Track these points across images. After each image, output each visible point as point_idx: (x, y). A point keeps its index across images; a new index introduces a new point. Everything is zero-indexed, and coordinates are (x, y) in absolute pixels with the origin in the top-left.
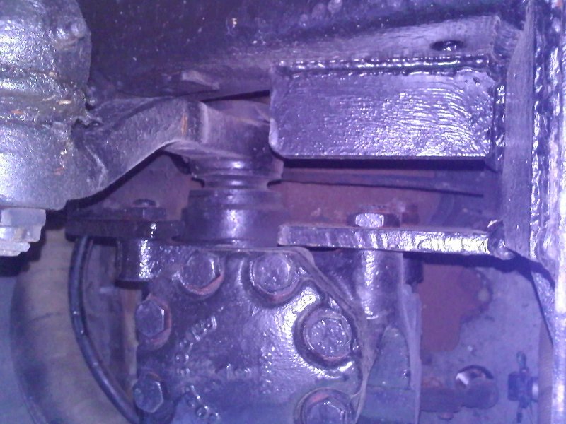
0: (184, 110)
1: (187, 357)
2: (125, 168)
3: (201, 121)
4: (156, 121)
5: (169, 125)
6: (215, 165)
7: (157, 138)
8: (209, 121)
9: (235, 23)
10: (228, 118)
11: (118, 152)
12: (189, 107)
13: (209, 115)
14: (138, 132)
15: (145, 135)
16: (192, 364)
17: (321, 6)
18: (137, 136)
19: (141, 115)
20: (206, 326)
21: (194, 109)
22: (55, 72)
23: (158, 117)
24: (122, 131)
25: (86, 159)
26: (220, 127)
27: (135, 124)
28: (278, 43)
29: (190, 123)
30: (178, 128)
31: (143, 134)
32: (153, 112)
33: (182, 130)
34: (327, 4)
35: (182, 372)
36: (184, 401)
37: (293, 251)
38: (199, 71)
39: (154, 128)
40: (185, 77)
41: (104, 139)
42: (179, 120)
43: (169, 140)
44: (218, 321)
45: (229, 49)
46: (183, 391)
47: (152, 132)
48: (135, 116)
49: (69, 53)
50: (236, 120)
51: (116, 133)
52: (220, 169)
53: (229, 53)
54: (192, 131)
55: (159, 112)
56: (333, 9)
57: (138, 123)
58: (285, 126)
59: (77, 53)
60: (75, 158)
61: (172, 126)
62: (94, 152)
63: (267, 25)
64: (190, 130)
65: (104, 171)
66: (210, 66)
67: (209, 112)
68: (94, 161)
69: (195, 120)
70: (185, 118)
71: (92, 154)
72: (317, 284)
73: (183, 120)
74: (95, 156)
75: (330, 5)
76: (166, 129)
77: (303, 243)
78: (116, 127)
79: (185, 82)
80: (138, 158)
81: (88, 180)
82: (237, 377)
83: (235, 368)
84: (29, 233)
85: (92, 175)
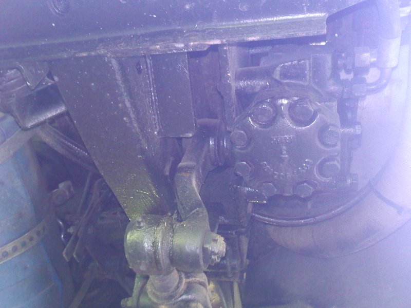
0: (180, 174)
1: (281, 174)
3: (186, 166)
8: (186, 162)
10: (187, 152)
11: (192, 204)
12: (179, 172)
13: (184, 162)
14: (185, 195)
16: (284, 172)
17: (128, 125)
18: (187, 196)
19: (179, 194)
20: (265, 166)
21: (180, 170)
22: (154, 227)
23: (181, 186)
24: (184, 202)
25: (192, 217)
26: (190, 156)
27: (182, 197)
29: (186, 172)
30: (187, 177)
32: (178, 189)
33: (188, 175)
34: (127, 123)
35: (287, 176)
38: (164, 167)
39: (185, 188)
40: (167, 173)
41: (186, 210)
42: (183, 177)
43: (191, 182)
48: (179, 196)
49: (148, 222)
51: (184, 205)
55: (179, 186)
57: (182, 195)
59: (150, 220)
60: (189, 221)
61: (185, 180)
64: (189, 171)
65: (198, 209)
67: (182, 162)
68: (193, 213)
69: (184, 169)
70: (183, 174)
74: (191, 213)
75: (127, 121)
76: (186, 183)
79: (170, 173)
81: (200, 216)
82: (286, 151)
83: (282, 154)
84: (214, 238)
85: (198, 214)
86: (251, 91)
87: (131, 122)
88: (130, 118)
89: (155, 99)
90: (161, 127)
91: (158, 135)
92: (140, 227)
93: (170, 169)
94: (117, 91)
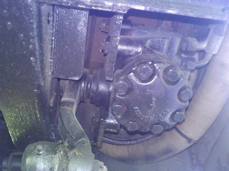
0: (63, 107)
1: (146, 117)
2: (82, 131)
3: (67, 101)
4: (67, 119)
5: (69, 114)
6: (82, 94)
7: (73, 119)
8: (67, 98)
9: (36, 90)
10: (66, 90)
11: (77, 134)
12: (62, 106)
13: (66, 98)
14: (71, 126)
15: (72, 123)
16: (149, 116)
17: (33, 64)
18: (72, 126)
19: (65, 124)
20: (137, 111)
21: (63, 104)
22: (52, 155)
23: (66, 118)
24: (70, 131)
25: (79, 145)
26: (70, 94)
27: (68, 126)
28: (44, 77)
29: (68, 106)
30: (69, 110)
31: (71, 124)
32: (64, 120)
33: (70, 109)
34: (32, 62)
35: (151, 119)
36: (160, 119)
37: (115, 78)
38: (50, 100)
39: (70, 120)
40: (52, 105)
41: (72, 138)
42: (67, 109)
43: (73, 114)
44: (135, 107)
45: (44, 92)
46: (157, 119)
47: (71, 120)
48: (66, 126)
49: (47, 150)
50: (67, 87)
51: (71, 134)
52: (84, 92)
53: (45, 92)
54: (71, 105)
55: (64, 117)
56: (34, 60)
57: (68, 125)
58: (72, 74)
59: (47, 147)
60: (79, 149)
61: (69, 112)
62: (77, 142)
63: (38, 81)
64: (70, 106)
65: (83, 139)
66: (49, 97)
67: (64, 98)
68: (79, 142)
69: (67, 104)
70: (66, 107)
71: (77, 143)
72: (127, 73)
73: (67, 108)
74: (78, 142)
75: (33, 61)
76: (70, 115)
77: (113, 73)
78: (69, 133)
79: (53, 105)
80: (79, 126)
81: (86, 145)
82: (155, 102)
83: (152, 103)
84: (101, 166)
85: (84, 143)
86: (127, 53)
87: (36, 62)
88: (36, 58)
89: (54, 46)
90: (54, 69)
91: (51, 75)
92: (40, 155)
93: (54, 102)
94: (31, 34)
